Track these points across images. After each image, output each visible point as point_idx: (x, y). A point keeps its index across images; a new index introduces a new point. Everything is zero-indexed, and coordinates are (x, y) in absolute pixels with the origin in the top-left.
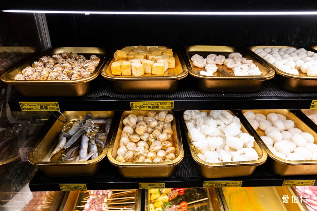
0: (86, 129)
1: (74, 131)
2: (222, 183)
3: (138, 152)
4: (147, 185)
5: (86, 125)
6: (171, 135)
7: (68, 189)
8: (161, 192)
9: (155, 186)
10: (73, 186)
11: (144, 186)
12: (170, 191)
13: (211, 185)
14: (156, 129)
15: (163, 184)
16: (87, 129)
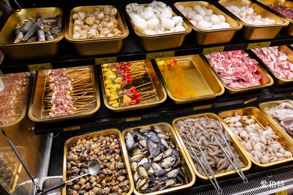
0: (39, 25)
1: (28, 27)
2: (160, 55)
3: (91, 34)
4: (102, 61)
5: (39, 23)
6: (117, 25)
7: (36, 69)
8: (114, 82)
9: (109, 61)
10: (40, 66)
11: (100, 62)
12: (121, 81)
13: (152, 56)
14: (103, 20)
15: (115, 59)
16: (41, 25)
